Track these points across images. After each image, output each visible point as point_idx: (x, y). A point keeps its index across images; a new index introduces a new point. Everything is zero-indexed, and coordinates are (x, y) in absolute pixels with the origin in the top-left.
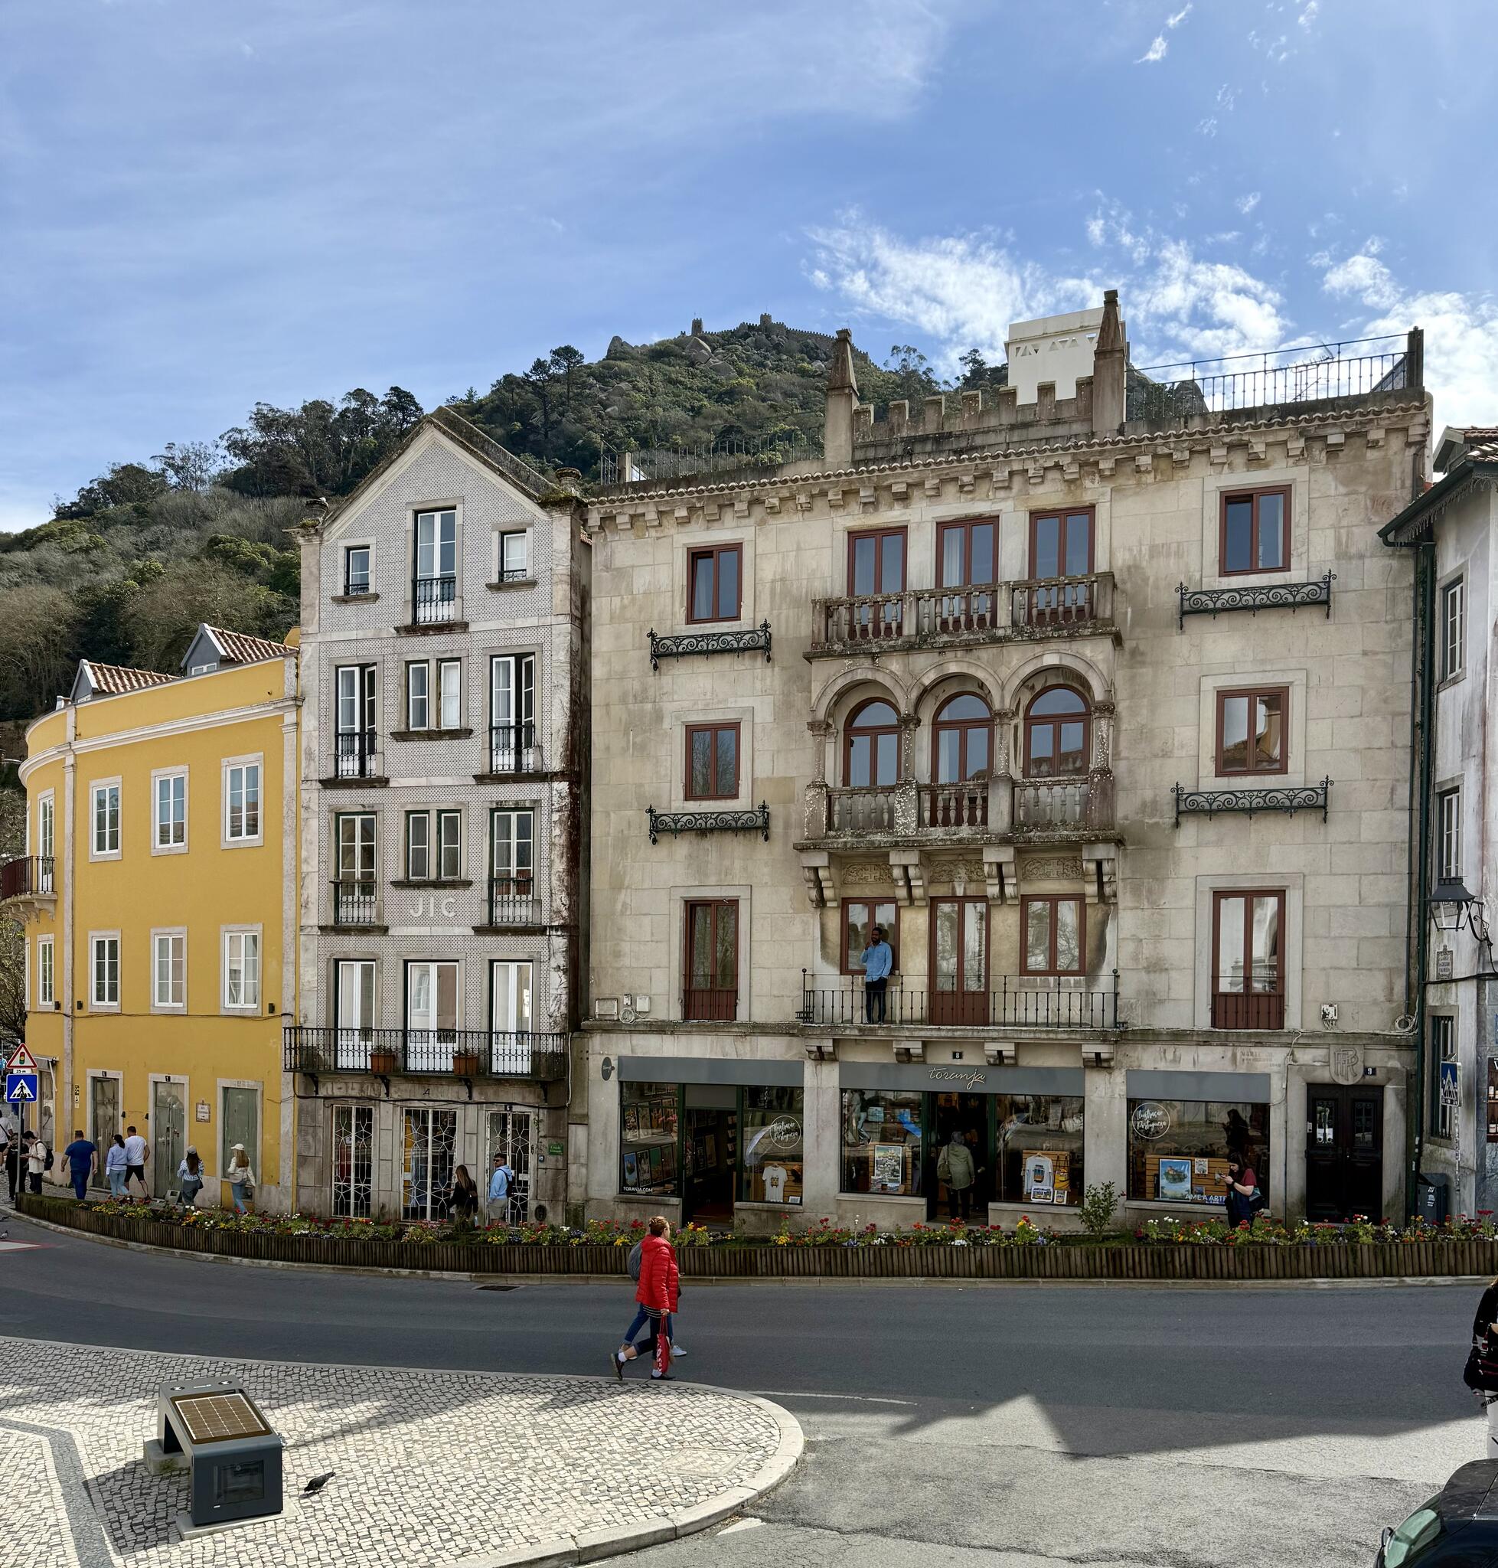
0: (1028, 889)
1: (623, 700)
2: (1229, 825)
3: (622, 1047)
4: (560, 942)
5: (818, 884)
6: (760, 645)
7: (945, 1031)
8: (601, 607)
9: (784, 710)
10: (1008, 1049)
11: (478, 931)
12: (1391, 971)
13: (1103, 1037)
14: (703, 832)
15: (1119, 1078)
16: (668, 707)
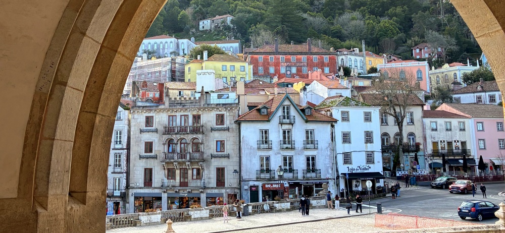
0: (193, 167)
1: (135, 138)
2: (218, 159)
3: (135, 191)
4: (125, 175)
5: (164, 166)
6: (156, 131)
7: (181, 188)
8: (132, 124)
9: (159, 140)
10: (190, 190)
11: (112, 173)
12: (237, 179)
13: (202, 188)
14: (147, 158)
15: (205, 194)
16: (142, 139)
